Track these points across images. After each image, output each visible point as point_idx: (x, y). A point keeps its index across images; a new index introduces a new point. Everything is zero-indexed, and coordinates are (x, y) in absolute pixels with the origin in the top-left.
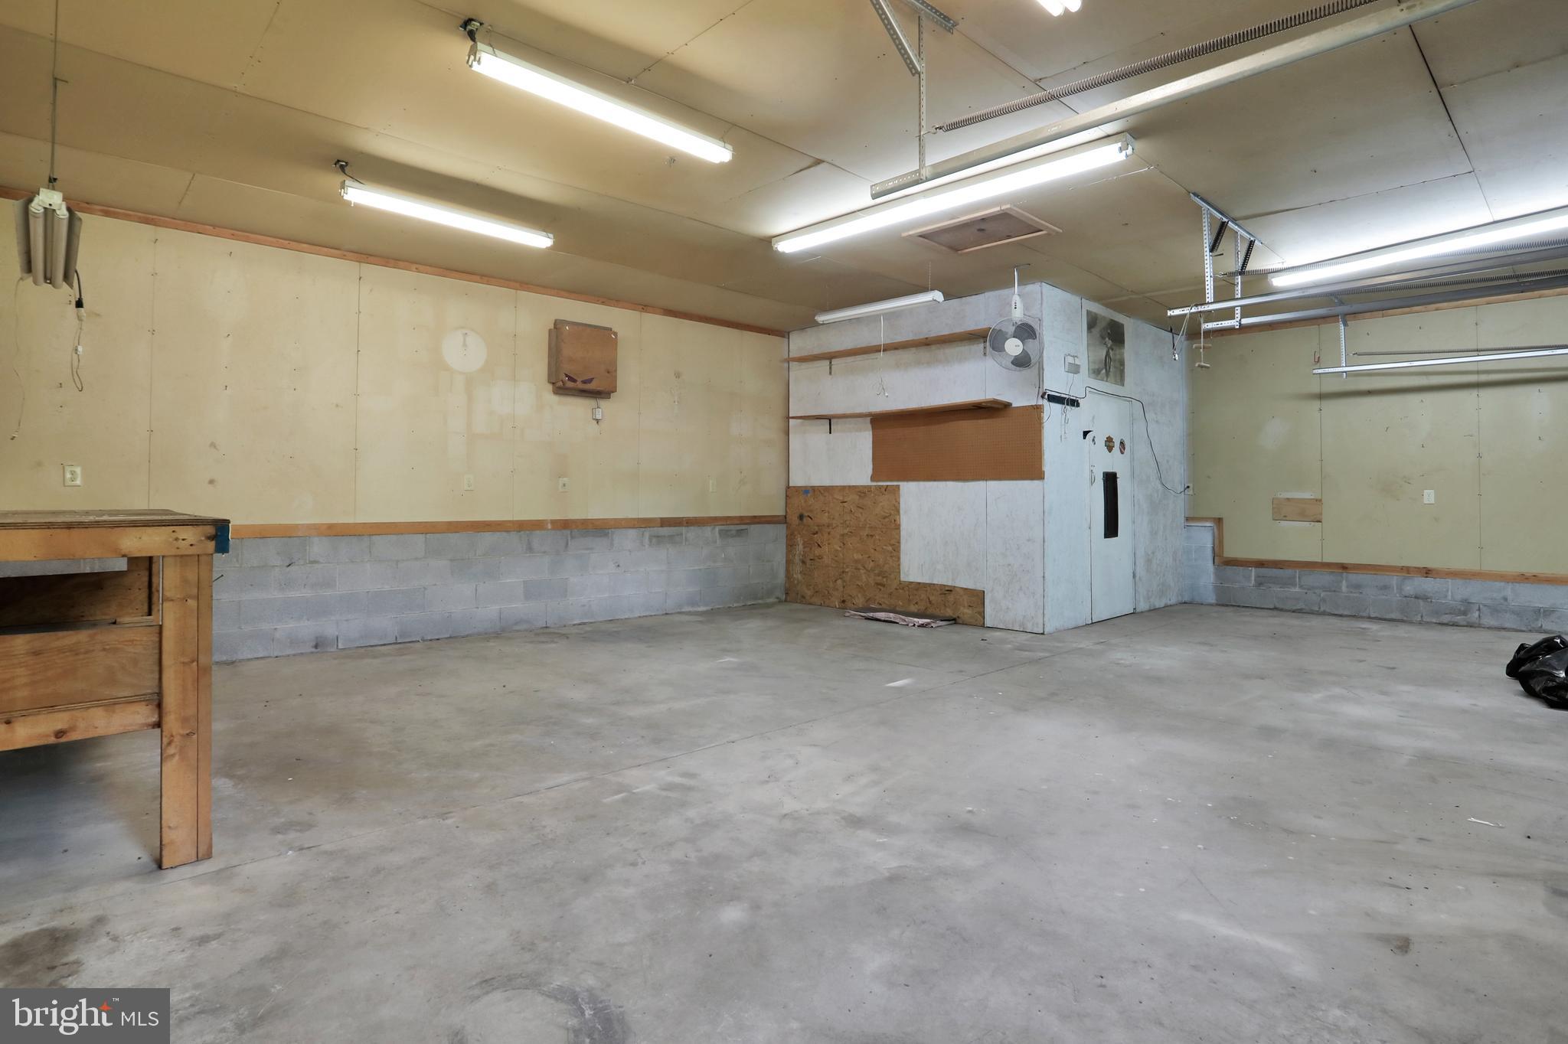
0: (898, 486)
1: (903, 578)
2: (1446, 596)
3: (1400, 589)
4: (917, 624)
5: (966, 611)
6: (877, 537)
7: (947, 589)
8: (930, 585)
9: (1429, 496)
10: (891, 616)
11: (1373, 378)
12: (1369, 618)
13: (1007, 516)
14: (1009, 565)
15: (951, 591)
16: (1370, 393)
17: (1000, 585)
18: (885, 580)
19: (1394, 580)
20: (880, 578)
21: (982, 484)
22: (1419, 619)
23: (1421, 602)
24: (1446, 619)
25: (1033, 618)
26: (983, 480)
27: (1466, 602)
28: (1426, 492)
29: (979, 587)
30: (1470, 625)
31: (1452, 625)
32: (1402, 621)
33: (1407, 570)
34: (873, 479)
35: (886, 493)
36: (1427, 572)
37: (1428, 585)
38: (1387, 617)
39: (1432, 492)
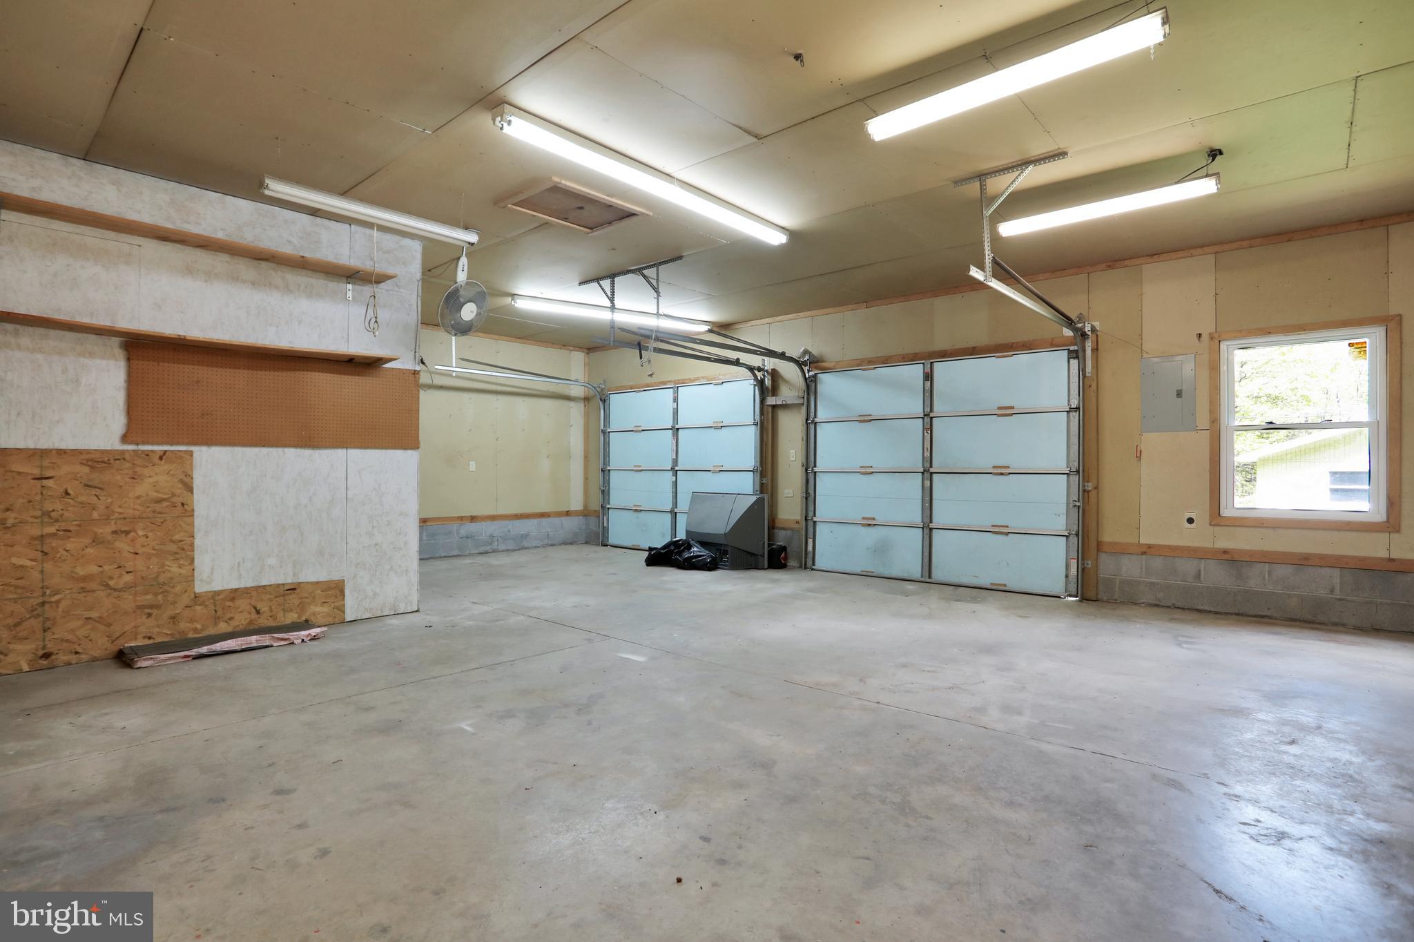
0: (191, 454)
1: (200, 588)
2: (482, 534)
3: (458, 533)
4: (306, 639)
5: (318, 609)
6: (141, 533)
7: (287, 588)
8: (257, 588)
9: (473, 466)
10: (253, 640)
11: (443, 377)
12: (441, 557)
13: (375, 489)
14: (376, 545)
15: (294, 589)
16: (441, 388)
17: (365, 569)
18: (160, 597)
19: (454, 527)
20: (149, 597)
21: (341, 452)
22: (468, 552)
23: (469, 540)
24: (482, 549)
25: (406, 597)
26: (343, 447)
27: (492, 536)
28: (471, 462)
29: (336, 577)
30: (494, 551)
31: (486, 553)
32: (460, 556)
33: (461, 518)
34: (125, 439)
35: (163, 462)
36: (473, 519)
37: (473, 527)
38: (451, 555)
39: (474, 462)
